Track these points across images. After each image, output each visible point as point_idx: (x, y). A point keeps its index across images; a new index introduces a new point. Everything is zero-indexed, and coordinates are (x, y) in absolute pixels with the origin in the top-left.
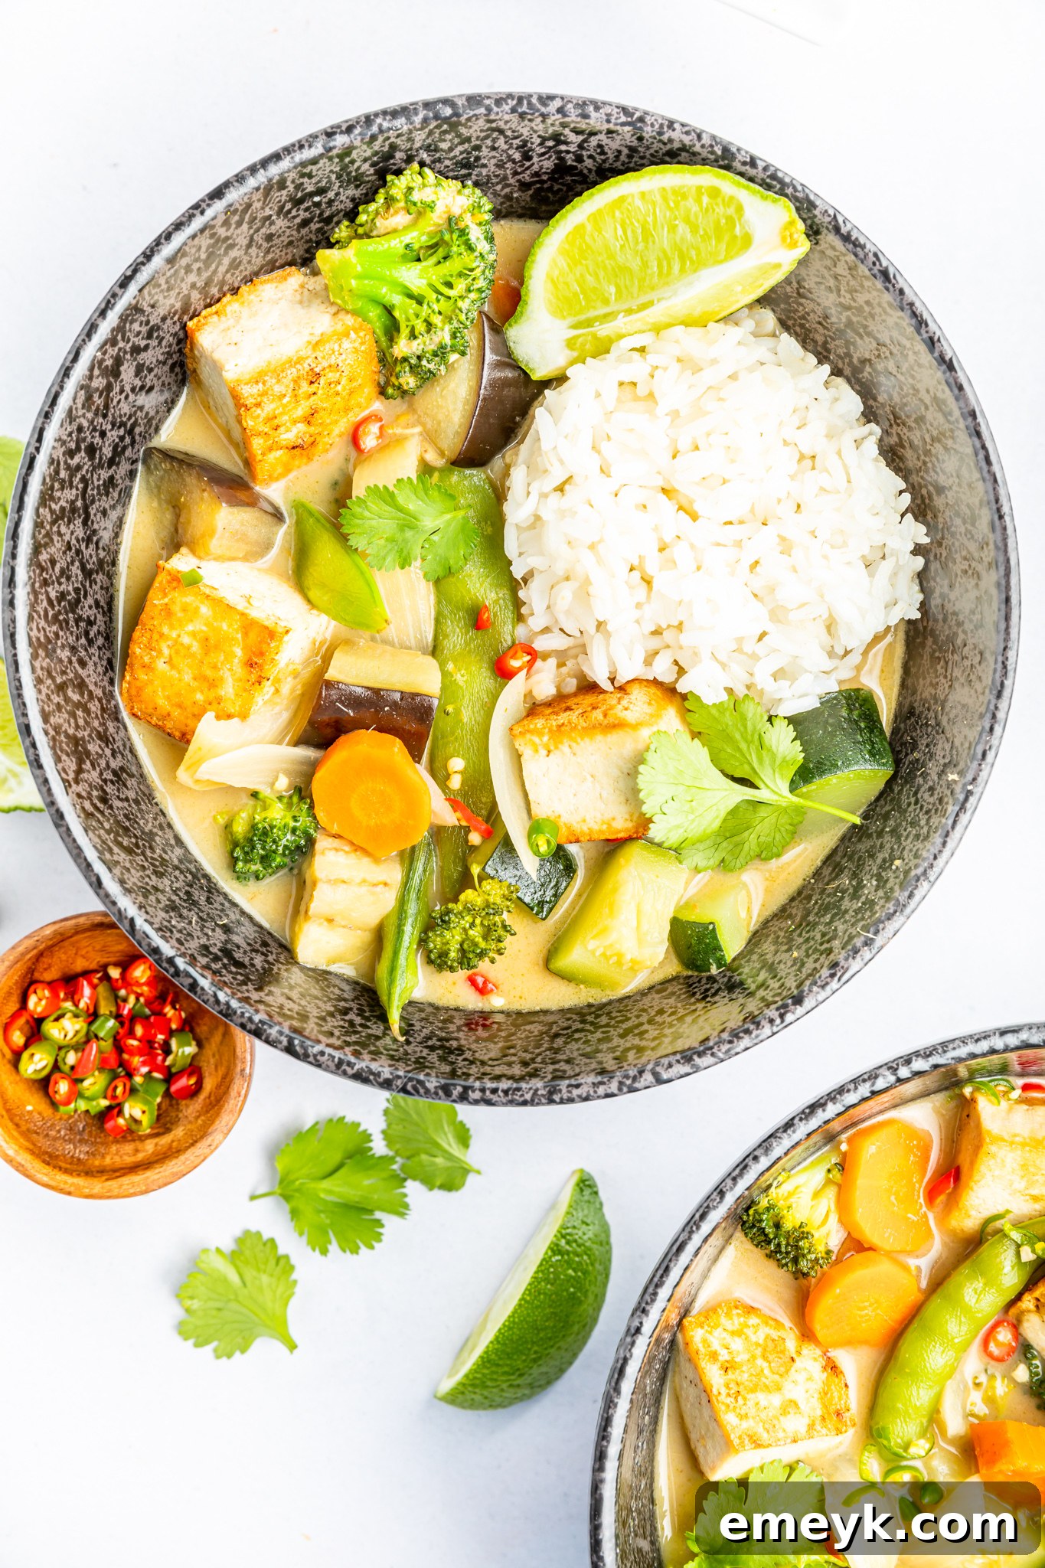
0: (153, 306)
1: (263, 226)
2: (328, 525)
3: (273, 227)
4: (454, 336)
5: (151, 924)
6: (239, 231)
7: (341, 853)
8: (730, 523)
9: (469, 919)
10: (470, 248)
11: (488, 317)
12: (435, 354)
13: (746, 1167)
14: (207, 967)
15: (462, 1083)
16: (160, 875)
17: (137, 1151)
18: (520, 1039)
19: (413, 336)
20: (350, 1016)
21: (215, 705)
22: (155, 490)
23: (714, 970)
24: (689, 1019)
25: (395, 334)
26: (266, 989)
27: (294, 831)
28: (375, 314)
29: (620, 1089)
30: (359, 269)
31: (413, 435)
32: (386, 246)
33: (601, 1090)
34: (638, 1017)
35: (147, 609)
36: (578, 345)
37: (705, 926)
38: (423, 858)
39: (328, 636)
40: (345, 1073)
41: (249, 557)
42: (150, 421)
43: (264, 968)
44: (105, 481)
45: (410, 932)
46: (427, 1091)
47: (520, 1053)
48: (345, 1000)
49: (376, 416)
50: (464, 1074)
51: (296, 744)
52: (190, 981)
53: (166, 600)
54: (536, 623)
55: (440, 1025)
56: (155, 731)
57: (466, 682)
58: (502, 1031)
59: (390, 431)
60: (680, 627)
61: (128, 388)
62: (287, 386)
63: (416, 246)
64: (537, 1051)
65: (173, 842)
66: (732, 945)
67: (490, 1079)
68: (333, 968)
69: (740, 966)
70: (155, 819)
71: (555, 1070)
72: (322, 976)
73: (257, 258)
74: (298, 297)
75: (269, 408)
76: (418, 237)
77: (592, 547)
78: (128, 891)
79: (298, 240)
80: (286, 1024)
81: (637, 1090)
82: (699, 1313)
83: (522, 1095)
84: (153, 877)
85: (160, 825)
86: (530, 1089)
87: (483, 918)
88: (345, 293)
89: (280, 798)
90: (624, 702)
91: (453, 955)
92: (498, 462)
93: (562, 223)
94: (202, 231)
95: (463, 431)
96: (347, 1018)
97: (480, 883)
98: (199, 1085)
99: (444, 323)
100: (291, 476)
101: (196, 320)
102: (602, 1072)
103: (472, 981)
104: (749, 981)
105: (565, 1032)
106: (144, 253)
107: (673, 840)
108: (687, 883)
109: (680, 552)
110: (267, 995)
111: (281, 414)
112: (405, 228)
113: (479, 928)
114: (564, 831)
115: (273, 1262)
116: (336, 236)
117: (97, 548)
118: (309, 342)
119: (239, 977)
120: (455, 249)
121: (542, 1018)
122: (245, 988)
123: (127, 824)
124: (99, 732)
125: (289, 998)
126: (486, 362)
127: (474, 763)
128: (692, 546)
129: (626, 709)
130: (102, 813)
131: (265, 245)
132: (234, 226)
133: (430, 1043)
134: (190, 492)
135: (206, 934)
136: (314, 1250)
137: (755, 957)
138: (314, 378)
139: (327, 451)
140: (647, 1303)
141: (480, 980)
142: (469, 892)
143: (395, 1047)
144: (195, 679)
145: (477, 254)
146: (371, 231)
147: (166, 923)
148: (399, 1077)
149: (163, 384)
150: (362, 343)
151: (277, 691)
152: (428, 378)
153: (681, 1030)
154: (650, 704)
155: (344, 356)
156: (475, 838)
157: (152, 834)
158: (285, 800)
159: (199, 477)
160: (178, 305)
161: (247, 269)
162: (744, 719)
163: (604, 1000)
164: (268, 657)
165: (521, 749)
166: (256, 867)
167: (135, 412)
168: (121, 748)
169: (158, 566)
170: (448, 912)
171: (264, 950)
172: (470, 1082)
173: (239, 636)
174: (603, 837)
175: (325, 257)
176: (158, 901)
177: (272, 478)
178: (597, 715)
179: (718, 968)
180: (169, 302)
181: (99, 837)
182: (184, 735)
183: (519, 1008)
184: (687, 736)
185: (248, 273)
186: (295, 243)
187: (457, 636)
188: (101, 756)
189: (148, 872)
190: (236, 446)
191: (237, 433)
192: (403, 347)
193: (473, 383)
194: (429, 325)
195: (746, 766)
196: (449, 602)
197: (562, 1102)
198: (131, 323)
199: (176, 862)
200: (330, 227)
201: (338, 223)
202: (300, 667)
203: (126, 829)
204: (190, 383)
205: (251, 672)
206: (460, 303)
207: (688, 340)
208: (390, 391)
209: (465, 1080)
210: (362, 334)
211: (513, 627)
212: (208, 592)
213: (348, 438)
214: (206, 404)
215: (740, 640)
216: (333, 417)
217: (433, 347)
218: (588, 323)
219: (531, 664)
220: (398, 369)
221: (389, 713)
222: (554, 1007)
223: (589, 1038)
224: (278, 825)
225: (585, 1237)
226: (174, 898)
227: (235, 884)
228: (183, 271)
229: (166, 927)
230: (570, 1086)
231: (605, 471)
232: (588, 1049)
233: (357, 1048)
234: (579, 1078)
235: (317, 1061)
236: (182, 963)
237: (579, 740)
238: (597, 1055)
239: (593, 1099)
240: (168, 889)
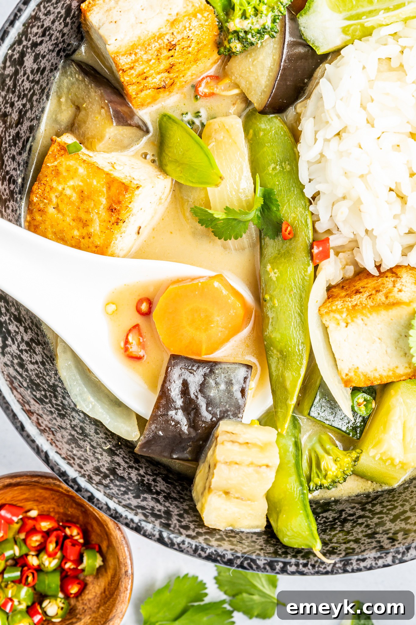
5: (60, 454)
12: (258, 32)
14: (100, 483)
15: (283, 560)
16: (63, 416)
18: (320, 524)
19: (244, 17)
29: (394, 562)
33: (380, 563)
34: (402, 506)
40: (200, 556)
43: (138, 480)
46: (258, 567)
50: (283, 553)
52: (89, 494)
61: (29, 71)
62: (152, 54)
64: (333, 533)
67: (302, 556)
71: (347, 548)
77: (362, 176)
78: (43, 431)
80: (157, 522)
81: (405, 561)
83: (325, 568)
84: (58, 419)
90: (398, 285)
92: (291, 112)
95: (268, 91)
102: (381, 549)
105: (351, 518)
119: (122, 489)
121: (334, 507)
122: (127, 496)
123: (38, 381)
126: (286, 43)
129: (400, 291)
130: (21, 375)
135: (97, 458)
138: (172, 47)
147: (69, 453)
148: (238, 557)
150: (206, 21)
152: (248, 47)
155: (193, 31)
157: (55, 386)
165: (327, 324)
172: (288, 559)
176: (63, 437)
178: (381, 297)
181: (21, 393)
188: (18, 333)
189: (55, 416)
192: (236, 23)
193: (277, 57)
194: (256, 11)
197: (353, 571)
203: (38, 385)
209: (285, 558)
210: (206, 14)
217: (258, 27)
218: (358, 16)
223: (369, 522)
226: (73, 433)
229: (70, 456)
230: (358, 560)
231: (370, 122)
232: (369, 532)
233: (207, 537)
234: (365, 553)
235: (180, 548)
236: (83, 482)
237: (369, 315)
238: (376, 536)
239: (375, 568)
240: (69, 427)
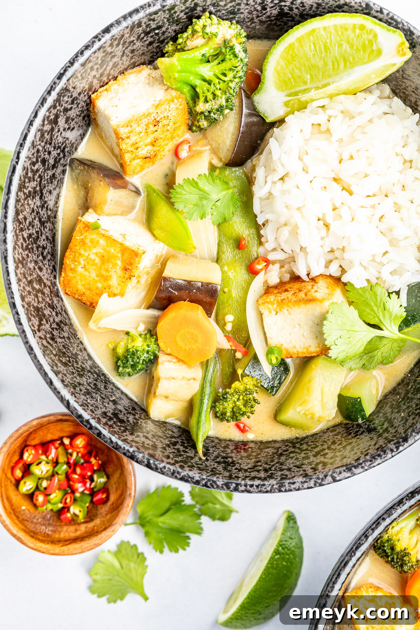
0: (74, 88)
1: (129, 46)
2: (163, 197)
3: (135, 46)
4: (227, 101)
5: (78, 402)
6: (117, 49)
7: (172, 363)
8: (369, 196)
9: (237, 396)
10: (236, 56)
11: (244, 90)
12: (218, 110)
13: (379, 523)
14: (106, 424)
15: (235, 482)
16: (81, 376)
17: (76, 530)
18: (263, 457)
19: (206, 101)
20: (178, 446)
21: (107, 289)
22: (76, 180)
23: (360, 421)
24: (349, 448)
25: (197, 99)
26: (136, 434)
27: (148, 352)
28: (186, 89)
29: (315, 485)
30: (179, 68)
31: (206, 150)
32: (193, 55)
33: (306, 485)
34: (322, 445)
35: (73, 241)
36: (290, 105)
37: (356, 399)
38: (213, 365)
39: (164, 253)
40: (176, 477)
41: (124, 213)
42: (72, 145)
43: (134, 423)
44: (50, 176)
45: (207, 403)
46: (218, 487)
47: (264, 465)
48: (174, 437)
49: (187, 141)
50: (236, 477)
51: (149, 308)
52: (98, 431)
53: (82, 237)
54: (269, 246)
55: (222, 449)
56: (77, 301)
57: (234, 276)
58: (253, 452)
59: (194, 149)
60: (343, 249)
61: (62, 129)
62: (142, 128)
63: (207, 55)
64: (272, 464)
65: (87, 358)
66: (369, 408)
67: (249, 480)
68: (168, 420)
69: (373, 419)
70: (78, 346)
71: (282, 474)
72: (163, 424)
73: (126, 61)
74: (147, 81)
75: (133, 139)
76: (208, 50)
77: (298, 209)
78: (66, 386)
79: (147, 52)
80: (146, 453)
81: (323, 485)
82: (352, 590)
83: (266, 488)
84: (78, 378)
85: (81, 349)
86: (270, 485)
87: (244, 396)
88: (172, 80)
89: (140, 335)
90: (315, 288)
91: (228, 414)
92: (249, 164)
93: (282, 42)
94: (99, 49)
95: (231, 149)
96: (176, 447)
97: (242, 379)
98: (108, 498)
99: (222, 94)
100: (144, 172)
101: (95, 94)
102: (306, 475)
103: (238, 426)
104: (379, 428)
105: (285, 453)
106: (69, 61)
107: (341, 357)
108: (346, 376)
109: (344, 212)
110: (136, 437)
111: (140, 141)
112: (202, 46)
113: (242, 401)
114: (284, 352)
115: (136, 556)
116: (166, 49)
117: (47, 209)
118: (153, 105)
119: (122, 428)
120: (228, 57)
121: (273, 445)
122: (125, 434)
123: (64, 350)
124: (49, 304)
125: (147, 438)
126: (243, 114)
127: (238, 317)
128: (349, 207)
129: (316, 291)
130: (52, 345)
131: (131, 55)
132: (115, 46)
133: (218, 460)
134: (94, 181)
135: (105, 406)
136: (156, 551)
137: (381, 415)
138: (156, 123)
139: (162, 159)
140: (329, 592)
141: (242, 425)
142: (237, 383)
143: (200, 463)
144: (97, 276)
145: (239, 59)
146: (184, 47)
147: (85, 402)
148: (203, 479)
149: (79, 126)
150: (180, 105)
151: (138, 282)
152: (213, 122)
153: (345, 454)
154: (328, 288)
155: (171, 112)
156: (239, 355)
157: (76, 354)
158: (143, 336)
159: (98, 174)
160: (87, 87)
161: (121, 67)
162: (375, 295)
163: (304, 435)
164: (134, 266)
165: (262, 311)
166: (129, 370)
167: (65, 141)
168: (60, 311)
169: (78, 220)
170: (226, 393)
171: (133, 412)
172: (239, 481)
173: (120, 255)
174: (304, 355)
175: (161, 62)
176: (81, 390)
177: (134, 173)
178: (302, 295)
179: (362, 420)
180: (82, 85)
181: (51, 358)
182: (92, 304)
183: (261, 439)
184: (347, 304)
185: (122, 69)
186: (146, 54)
187: (229, 253)
188: (51, 316)
189: (75, 375)
190: (116, 156)
191: (117, 151)
192: (201, 107)
193: (237, 124)
194: (214, 95)
195: (377, 319)
196: (225, 235)
197: (286, 491)
198: (63, 97)
199: (89, 368)
200: (163, 45)
201: (167, 43)
202: (150, 269)
203: (64, 353)
204: (93, 125)
205: (126, 273)
206: (230, 84)
207: (347, 102)
208: (194, 128)
209: (237, 480)
210: (180, 100)
211: (258, 248)
212: (103, 232)
213: (172, 152)
214: (101, 136)
215: (374, 256)
216: (166, 142)
217: (217, 107)
218: (296, 94)
219: (267, 266)
220: (198, 117)
221: (196, 293)
222: (279, 439)
223: (298, 456)
224: (140, 350)
225: (291, 546)
226: (88, 388)
227: (118, 378)
228: (89, 70)
229: (85, 404)
230: (289, 483)
231: (305, 170)
232: (298, 463)
233: (182, 464)
234: (294, 479)
235: (162, 471)
236: (93, 422)
237: (292, 307)
238: (303, 466)
239: (302, 489)
240: (85, 383)
